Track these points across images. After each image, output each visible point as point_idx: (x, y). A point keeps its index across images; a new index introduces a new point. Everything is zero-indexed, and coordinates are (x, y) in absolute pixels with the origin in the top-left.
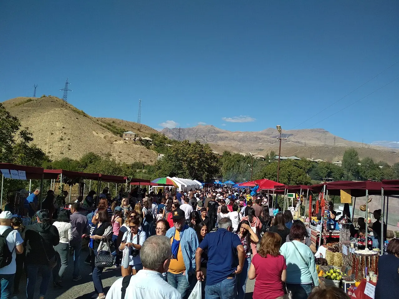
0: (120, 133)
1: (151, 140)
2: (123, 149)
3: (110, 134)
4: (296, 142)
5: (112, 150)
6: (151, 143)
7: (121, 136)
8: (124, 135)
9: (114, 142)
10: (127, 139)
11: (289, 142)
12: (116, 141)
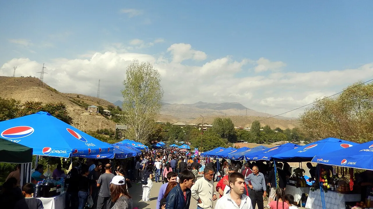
0: (86, 107)
1: (110, 112)
2: (88, 119)
3: (78, 108)
4: (220, 112)
5: (80, 120)
6: (109, 114)
7: (86, 109)
8: (88, 109)
9: (82, 114)
10: (91, 111)
11: (214, 113)
12: (83, 113)
